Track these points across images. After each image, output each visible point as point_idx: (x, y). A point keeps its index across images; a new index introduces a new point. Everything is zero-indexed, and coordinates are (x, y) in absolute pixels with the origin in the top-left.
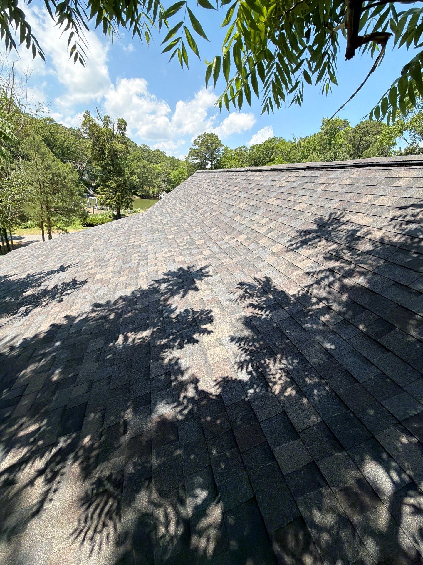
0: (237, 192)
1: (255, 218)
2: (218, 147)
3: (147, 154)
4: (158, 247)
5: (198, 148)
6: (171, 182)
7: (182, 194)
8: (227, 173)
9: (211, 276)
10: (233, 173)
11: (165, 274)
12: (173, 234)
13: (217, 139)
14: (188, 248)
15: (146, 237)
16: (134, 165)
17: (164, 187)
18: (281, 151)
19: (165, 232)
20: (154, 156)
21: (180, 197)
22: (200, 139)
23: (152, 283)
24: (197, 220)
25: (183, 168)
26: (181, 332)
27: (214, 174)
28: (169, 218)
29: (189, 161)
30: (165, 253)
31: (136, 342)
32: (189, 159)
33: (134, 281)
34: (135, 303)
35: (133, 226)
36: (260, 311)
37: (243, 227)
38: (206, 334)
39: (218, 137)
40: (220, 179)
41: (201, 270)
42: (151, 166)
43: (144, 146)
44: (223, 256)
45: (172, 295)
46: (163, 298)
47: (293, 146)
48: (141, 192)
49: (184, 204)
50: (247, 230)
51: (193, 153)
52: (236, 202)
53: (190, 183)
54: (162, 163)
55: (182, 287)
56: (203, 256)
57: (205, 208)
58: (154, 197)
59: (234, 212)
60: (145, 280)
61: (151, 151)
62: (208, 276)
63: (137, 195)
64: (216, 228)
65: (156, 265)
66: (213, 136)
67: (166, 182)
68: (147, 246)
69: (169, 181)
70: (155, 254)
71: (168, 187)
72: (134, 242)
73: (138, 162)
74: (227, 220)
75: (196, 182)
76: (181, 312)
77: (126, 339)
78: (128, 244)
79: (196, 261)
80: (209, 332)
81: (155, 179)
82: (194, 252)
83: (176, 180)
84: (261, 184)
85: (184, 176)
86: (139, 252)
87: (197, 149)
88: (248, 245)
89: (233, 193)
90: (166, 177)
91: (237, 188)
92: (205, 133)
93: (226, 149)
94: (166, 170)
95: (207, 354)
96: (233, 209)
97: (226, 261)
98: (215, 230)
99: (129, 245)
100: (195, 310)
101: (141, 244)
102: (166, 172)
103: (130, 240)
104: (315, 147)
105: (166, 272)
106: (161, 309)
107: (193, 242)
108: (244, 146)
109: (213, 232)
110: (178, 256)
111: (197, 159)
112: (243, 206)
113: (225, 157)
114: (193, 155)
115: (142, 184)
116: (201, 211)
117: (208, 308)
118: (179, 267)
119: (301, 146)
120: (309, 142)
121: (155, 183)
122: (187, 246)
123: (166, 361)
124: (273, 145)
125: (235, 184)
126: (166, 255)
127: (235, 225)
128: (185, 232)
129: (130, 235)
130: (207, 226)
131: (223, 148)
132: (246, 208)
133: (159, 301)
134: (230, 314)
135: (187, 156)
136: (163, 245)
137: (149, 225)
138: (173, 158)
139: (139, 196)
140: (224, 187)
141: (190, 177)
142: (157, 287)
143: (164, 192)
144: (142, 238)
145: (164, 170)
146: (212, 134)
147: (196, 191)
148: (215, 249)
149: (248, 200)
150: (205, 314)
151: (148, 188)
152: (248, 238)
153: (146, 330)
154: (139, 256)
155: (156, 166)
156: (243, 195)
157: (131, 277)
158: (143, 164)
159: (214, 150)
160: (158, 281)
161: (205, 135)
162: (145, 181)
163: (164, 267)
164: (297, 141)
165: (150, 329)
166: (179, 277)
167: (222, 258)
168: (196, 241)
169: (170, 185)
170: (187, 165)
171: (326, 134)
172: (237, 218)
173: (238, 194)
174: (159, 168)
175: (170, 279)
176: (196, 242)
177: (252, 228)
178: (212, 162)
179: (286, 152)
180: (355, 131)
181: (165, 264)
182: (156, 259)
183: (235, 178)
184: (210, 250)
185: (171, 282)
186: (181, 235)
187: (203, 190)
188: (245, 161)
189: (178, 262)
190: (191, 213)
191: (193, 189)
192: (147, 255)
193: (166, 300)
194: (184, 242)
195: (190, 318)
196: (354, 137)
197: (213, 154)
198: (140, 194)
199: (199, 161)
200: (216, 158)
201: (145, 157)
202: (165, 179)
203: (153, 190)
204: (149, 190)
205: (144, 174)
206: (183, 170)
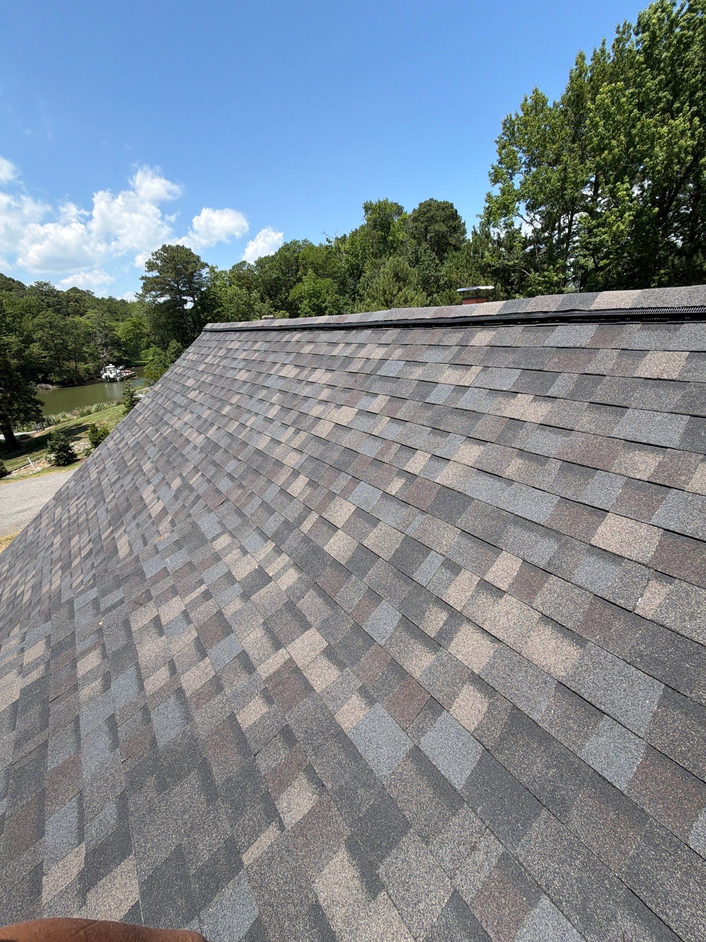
2: (197, 269)
3: (52, 299)
5: (158, 274)
6: (120, 345)
13: (191, 254)
16: (29, 324)
17: (108, 357)
18: (312, 263)
20: (69, 302)
22: (157, 259)
25: (138, 316)
29: (147, 300)
32: (145, 297)
39: (192, 251)
42: (67, 322)
43: (40, 285)
47: (331, 252)
48: (59, 374)
51: (149, 285)
54: (90, 312)
58: (92, 379)
61: (58, 292)
63: (52, 383)
67: (110, 347)
69: (116, 344)
71: (117, 354)
73: (34, 317)
81: (83, 344)
85: (145, 331)
87: (157, 277)
90: (106, 338)
92: (164, 246)
93: (212, 270)
94: (103, 324)
102: (106, 328)
104: (364, 250)
108: (245, 262)
111: (162, 296)
113: (215, 285)
114: (153, 289)
115: (56, 359)
119: (342, 250)
120: (352, 244)
121: (86, 352)
124: (296, 255)
131: (207, 270)
135: (140, 292)
138: (111, 300)
139: (57, 383)
143: (111, 366)
145: (100, 325)
146: (178, 246)
151: (72, 364)
155: (78, 319)
158: (48, 319)
159: (192, 274)
161: (165, 248)
162: (62, 353)
164: (333, 244)
169: (119, 350)
170: (145, 309)
171: (375, 227)
174: (87, 322)
178: (194, 297)
179: (320, 262)
180: (415, 219)
188: (253, 287)
196: (416, 227)
197: (190, 282)
198: (58, 379)
199: (167, 298)
200: (199, 289)
201: (49, 306)
202: (106, 341)
203: (86, 366)
204: (76, 367)
205: (56, 339)
206: (140, 318)
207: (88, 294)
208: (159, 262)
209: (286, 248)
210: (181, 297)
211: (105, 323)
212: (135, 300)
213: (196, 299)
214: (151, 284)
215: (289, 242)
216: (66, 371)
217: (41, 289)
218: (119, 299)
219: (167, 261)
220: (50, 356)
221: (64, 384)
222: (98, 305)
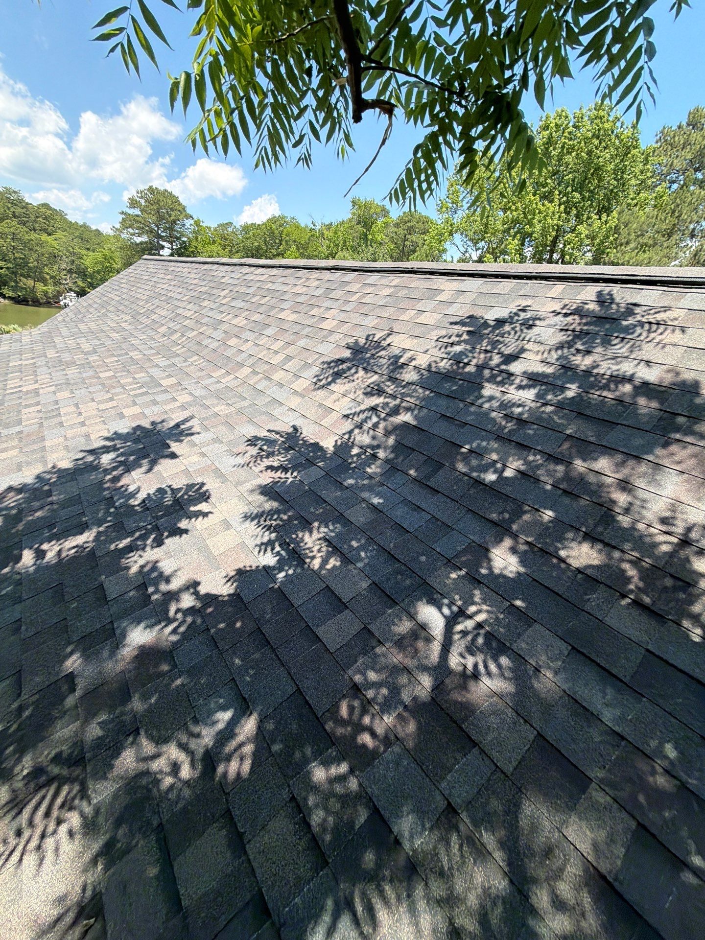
0: (228, 299)
1: (262, 341)
2: (181, 218)
3: (20, 210)
4: (81, 393)
5: (139, 213)
6: (85, 275)
7: (118, 298)
8: (206, 266)
9: (198, 433)
10: (217, 266)
11: (107, 439)
12: (110, 370)
13: (178, 202)
14: (146, 393)
15: (48, 376)
17: (70, 285)
18: (295, 241)
19: (92, 367)
20: (37, 217)
21: (113, 303)
22: (142, 197)
23: (82, 455)
24: (157, 345)
25: (110, 249)
26: (154, 524)
27: (179, 264)
28: (96, 342)
29: (123, 236)
30: (98, 404)
31: (64, 554)
32: (121, 232)
33: (38, 455)
34: (49, 493)
35: (9, 356)
36: (284, 473)
37: (244, 355)
38: (201, 518)
39: (180, 199)
40: (193, 276)
41: (177, 425)
42: (33, 238)
44: (215, 402)
45: (128, 471)
46: (108, 477)
47: (314, 236)
48: (14, 289)
49: (126, 317)
50: (252, 360)
51: (128, 222)
52: (227, 315)
53: (132, 279)
54: (59, 234)
55: (146, 456)
56: (177, 404)
57: (171, 325)
58: (50, 303)
59: (225, 332)
60: (63, 453)
61: (27, 204)
62: (192, 434)
63: (4, 298)
64: (196, 358)
65: (83, 424)
66: (167, 194)
67: (74, 275)
68: (54, 392)
69: (82, 273)
70: (77, 406)
71: (80, 283)
72: (21, 386)
74: (215, 344)
75: (147, 277)
76: (149, 494)
77: (40, 554)
78: (5, 390)
79: (166, 412)
80: (205, 515)
81: (46, 265)
82: (160, 398)
83: (98, 272)
84: (266, 287)
85: (115, 266)
86: (38, 403)
87: (137, 216)
88: (256, 383)
89: (221, 300)
90: (72, 265)
91: (226, 292)
92: (151, 187)
93: (197, 223)
94: (71, 249)
95: (207, 545)
96: (224, 327)
97: (221, 409)
98: (195, 361)
99: (8, 392)
100: (175, 487)
101: (38, 389)
102: (73, 254)
103: (9, 382)
104: (345, 241)
105: (106, 434)
106: (109, 496)
107: (154, 382)
108: (231, 223)
109: (192, 365)
110: (127, 406)
111: (139, 235)
112: (240, 321)
113: (197, 238)
114: (131, 226)
115: (13, 273)
116: (163, 330)
117: (199, 480)
118: (134, 425)
119: (325, 236)
120: (336, 233)
121: (48, 274)
122: (144, 390)
123: (134, 569)
124: (281, 229)
125: (221, 286)
126: (102, 407)
127: (229, 353)
128: (135, 367)
129: (7, 374)
130: (178, 355)
131: (191, 221)
132: (246, 325)
133: (101, 483)
134: (237, 484)
135: (118, 226)
136: (91, 389)
137: (51, 353)
138: (85, 226)
139: (10, 298)
140: (203, 289)
141: (131, 267)
142: (94, 461)
143: (72, 294)
144: (39, 378)
145: (68, 250)
146: (166, 191)
147: (148, 293)
148: (199, 392)
149: (248, 312)
150: (193, 490)
151: (30, 283)
152: (255, 373)
153: (81, 534)
154: (39, 411)
155: (44, 237)
156: (239, 304)
157: (25, 449)
158: (12, 230)
159: (174, 222)
160: (92, 452)
161: (151, 188)
162: (22, 268)
163: (102, 426)
164: (318, 228)
165: (91, 529)
166: (137, 441)
167: (214, 405)
168: (160, 380)
169: (84, 280)
170: (119, 244)
171: (359, 223)
172: (233, 342)
173: (229, 301)
174: (55, 244)
175: (118, 446)
176: (162, 382)
177: (259, 356)
178: (172, 245)
179: (302, 242)
180: (397, 225)
181: (103, 421)
182: (80, 414)
183: (221, 274)
184: (191, 394)
185: (121, 450)
186: (128, 371)
187: (163, 292)
188: (234, 251)
189: (131, 416)
190: (143, 333)
191: (139, 291)
192: (58, 409)
193: (116, 479)
194: (137, 383)
195: (168, 500)
196: (396, 233)
197: (171, 229)
198: (11, 294)
199: (144, 238)
200: (178, 238)
201: (14, 216)
202: (72, 267)
203: (45, 288)
204: (34, 287)
205: (18, 252)
206: (113, 252)
207: (61, 214)
208: (143, 202)
209: (274, 220)
210: (158, 242)
211: (73, 249)
212: (111, 233)
213: (174, 247)
214: (131, 221)
215: (277, 216)
216: (22, 288)
217: (8, 196)
218: (94, 227)
219: (152, 202)
220: (7, 268)
221: (17, 301)
222: (70, 228)
